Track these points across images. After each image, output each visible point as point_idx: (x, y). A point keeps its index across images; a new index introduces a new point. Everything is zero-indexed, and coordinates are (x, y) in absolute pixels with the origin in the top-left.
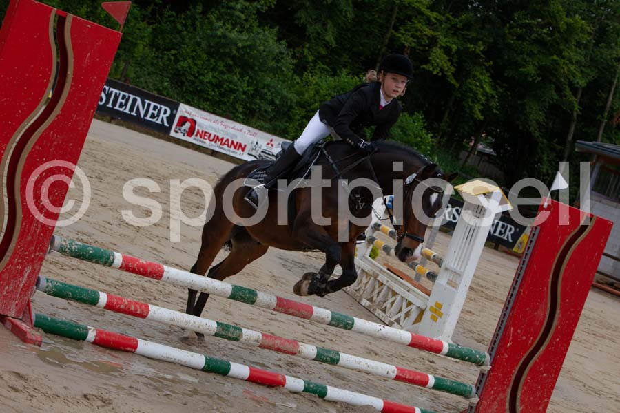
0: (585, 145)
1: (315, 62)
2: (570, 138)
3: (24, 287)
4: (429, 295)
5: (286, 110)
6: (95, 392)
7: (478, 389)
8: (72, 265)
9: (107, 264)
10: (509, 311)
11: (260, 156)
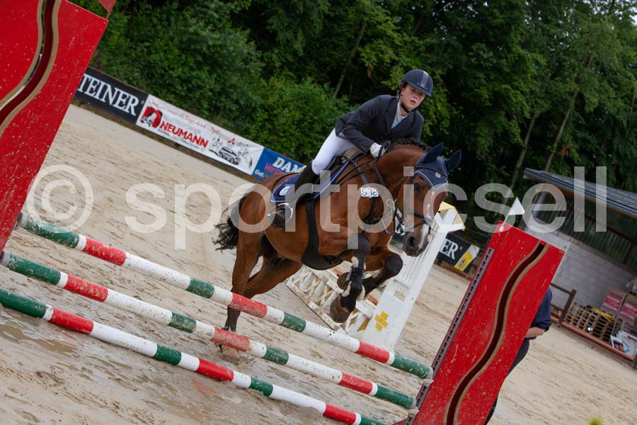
0: (533, 172)
1: (281, 68)
2: (519, 165)
4: (376, 304)
5: (250, 110)
6: (49, 371)
7: (419, 400)
8: (34, 242)
9: (71, 246)
10: (456, 328)
11: (220, 153)
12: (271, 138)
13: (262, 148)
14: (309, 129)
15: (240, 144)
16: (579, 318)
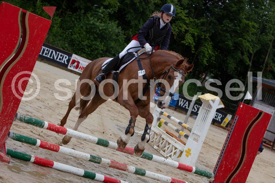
0: (254, 78)
3: (2, 136)
4: (185, 145)
8: (24, 126)
9: (41, 127)
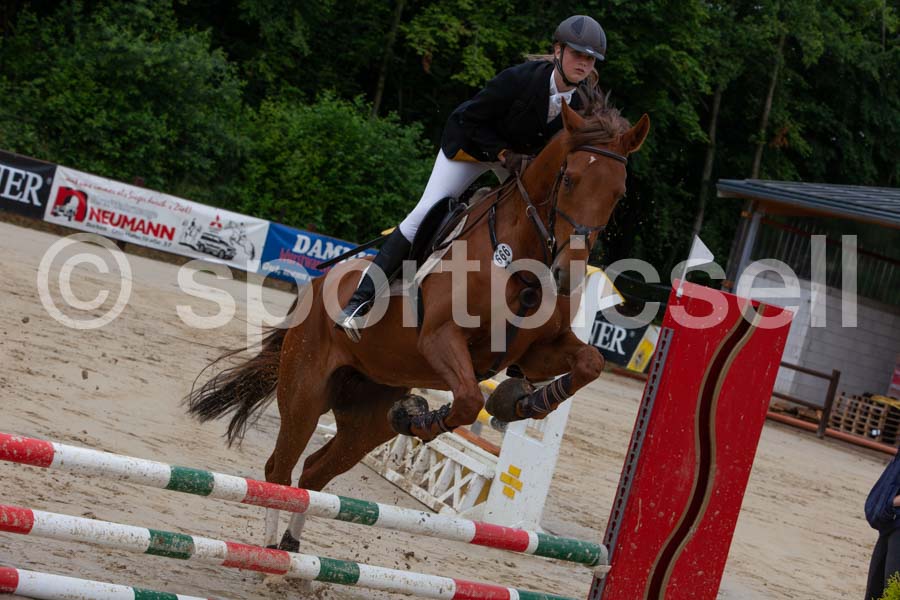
0: (733, 185)
1: (277, 81)
2: (707, 176)
4: (497, 455)
5: (235, 164)
10: (632, 472)
11: (200, 245)
12: (280, 204)
13: (266, 224)
14: (341, 179)
15: (230, 225)
16: (853, 417)
